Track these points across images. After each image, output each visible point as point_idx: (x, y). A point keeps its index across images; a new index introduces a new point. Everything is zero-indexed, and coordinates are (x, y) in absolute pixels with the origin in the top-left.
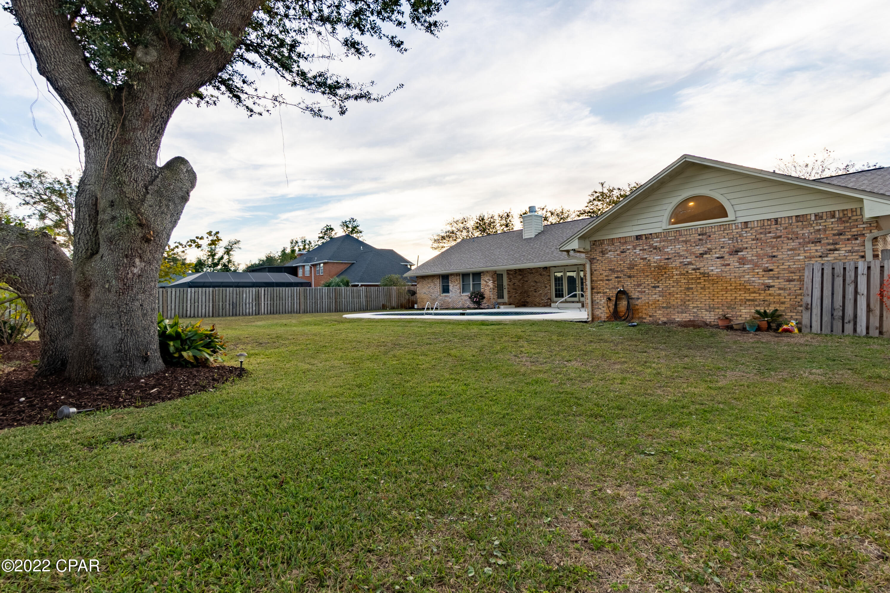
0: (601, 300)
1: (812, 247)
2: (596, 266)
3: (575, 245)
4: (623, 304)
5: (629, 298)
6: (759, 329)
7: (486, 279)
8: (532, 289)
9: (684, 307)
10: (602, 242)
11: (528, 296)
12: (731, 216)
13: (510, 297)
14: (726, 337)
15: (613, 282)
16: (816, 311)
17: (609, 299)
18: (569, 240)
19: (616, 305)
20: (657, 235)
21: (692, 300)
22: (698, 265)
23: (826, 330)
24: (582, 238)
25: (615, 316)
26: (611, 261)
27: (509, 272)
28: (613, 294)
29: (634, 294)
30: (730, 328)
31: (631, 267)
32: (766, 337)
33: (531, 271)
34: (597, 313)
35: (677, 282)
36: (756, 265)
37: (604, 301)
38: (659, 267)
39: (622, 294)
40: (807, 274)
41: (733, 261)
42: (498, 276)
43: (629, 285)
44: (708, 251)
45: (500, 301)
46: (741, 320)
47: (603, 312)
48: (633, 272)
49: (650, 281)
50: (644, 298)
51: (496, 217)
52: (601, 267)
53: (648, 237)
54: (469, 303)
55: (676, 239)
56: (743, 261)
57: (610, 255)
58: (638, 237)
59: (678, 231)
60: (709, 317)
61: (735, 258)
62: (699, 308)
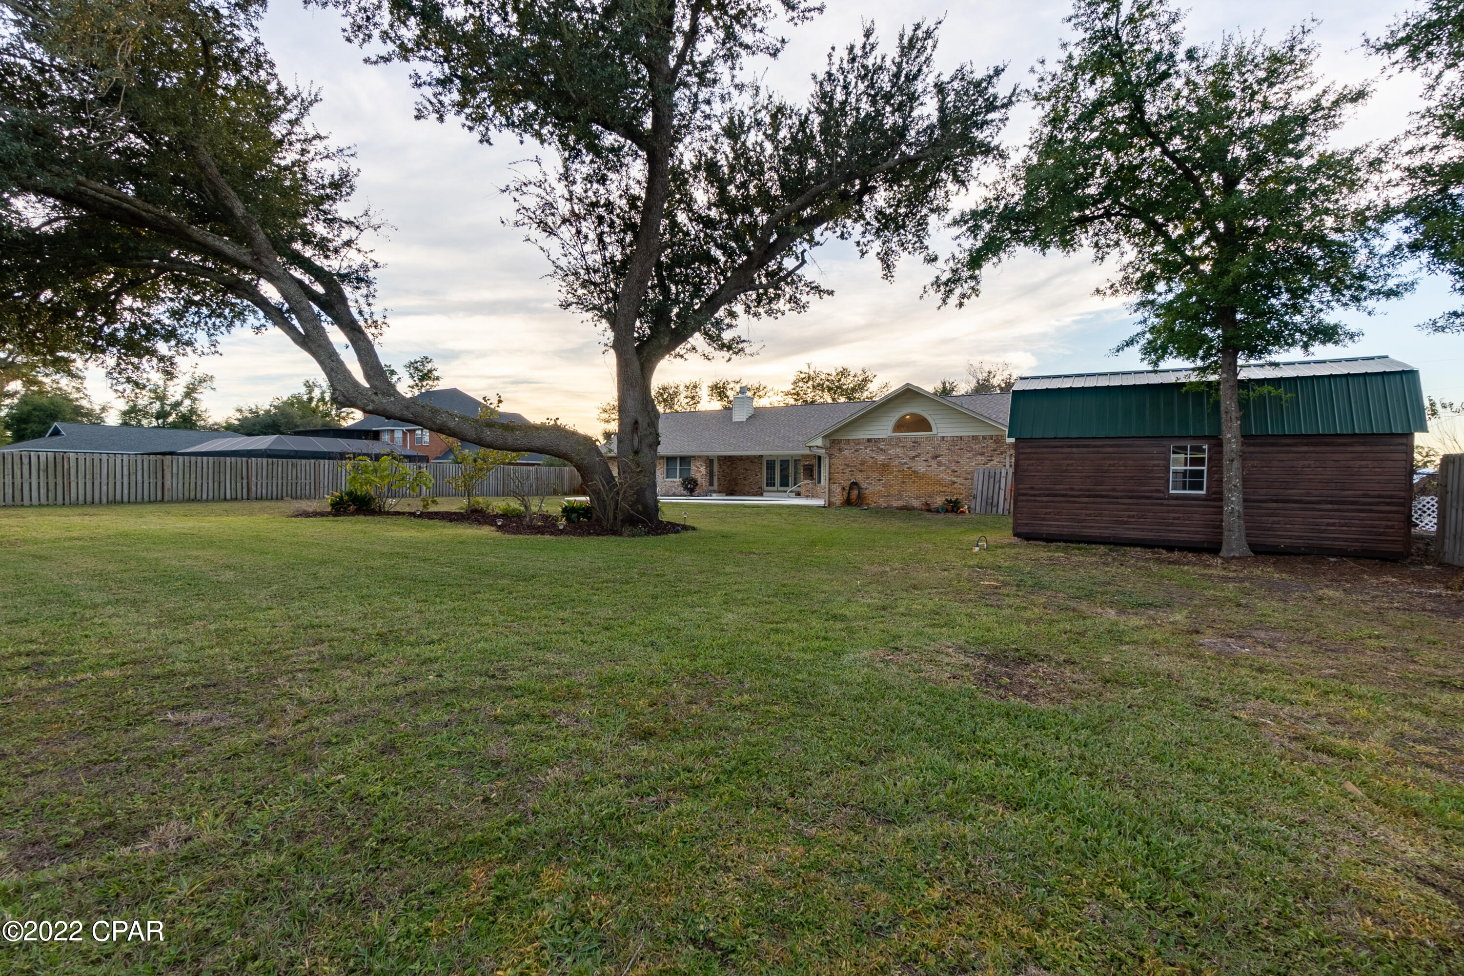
0: (837, 489)
1: (979, 458)
2: (834, 461)
3: (819, 442)
4: (855, 492)
5: (860, 488)
6: (947, 511)
7: (698, 464)
8: (741, 476)
9: (900, 497)
10: (840, 441)
11: (737, 484)
12: (934, 432)
13: (719, 485)
14: (928, 515)
15: (847, 475)
16: (979, 499)
17: (844, 489)
18: (815, 437)
19: (849, 494)
20: (883, 440)
21: (905, 491)
22: (912, 465)
23: (983, 511)
24: (825, 437)
25: (848, 502)
26: (846, 458)
27: (720, 458)
28: (847, 484)
29: (864, 485)
30: (929, 510)
31: (863, 463)
32: (950, 516)
33: (741, 458)
34: (833, 499)
35: (896, 476)
36: (948, 467)
37: (839, 489)
38: (883, 465)
39: (854, 485)
40: (976, 475)
41: (933, 463)
42: (709, 461)
43: (859, 478)
44: (918, 456)
45: (711, 488)
46: (936, 505)
47: (838, 499)
48: (864, 468)
49: (876, 475)
50: (871, 488)
51: (682, 388)
52: (838, 462)
53: (877, 441)
54: (681, 489)
55: (897, 444)
56: (940, 464)
57: (846, 452)
58: (869, 440)
59: (899, 438)
60: (916, 503)
61: (935, 462)
62: (910, 497)
